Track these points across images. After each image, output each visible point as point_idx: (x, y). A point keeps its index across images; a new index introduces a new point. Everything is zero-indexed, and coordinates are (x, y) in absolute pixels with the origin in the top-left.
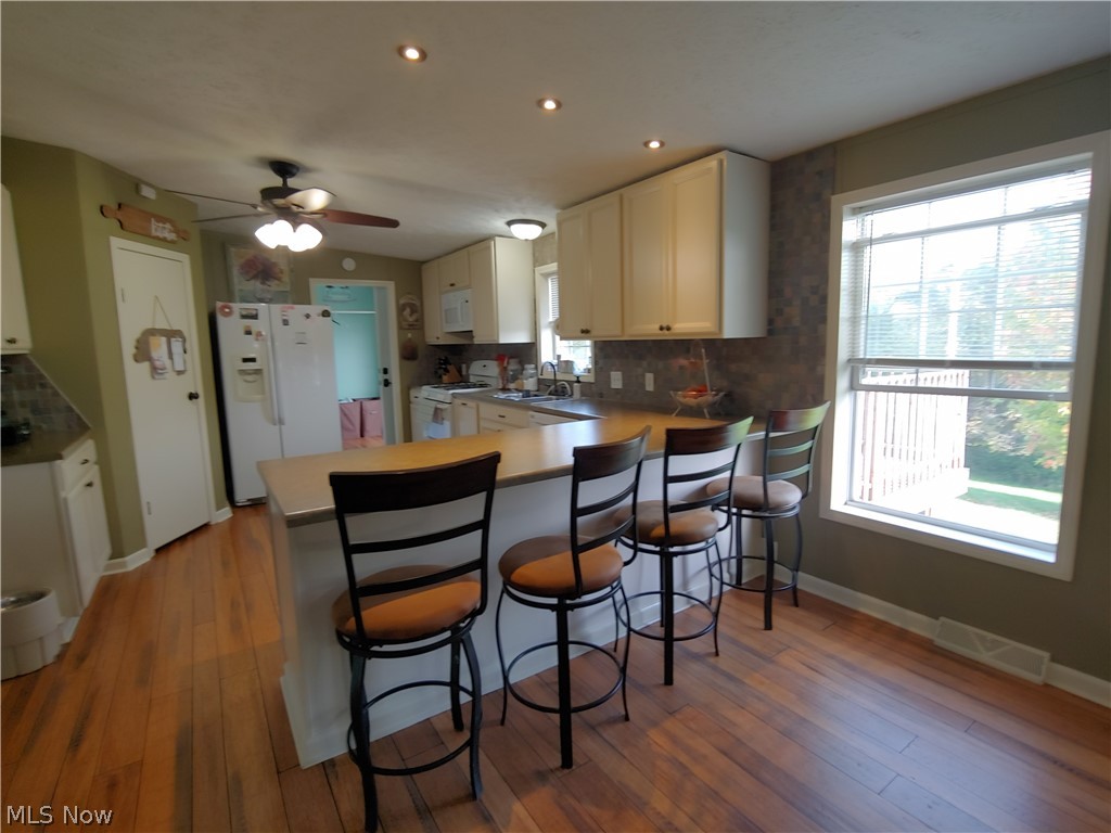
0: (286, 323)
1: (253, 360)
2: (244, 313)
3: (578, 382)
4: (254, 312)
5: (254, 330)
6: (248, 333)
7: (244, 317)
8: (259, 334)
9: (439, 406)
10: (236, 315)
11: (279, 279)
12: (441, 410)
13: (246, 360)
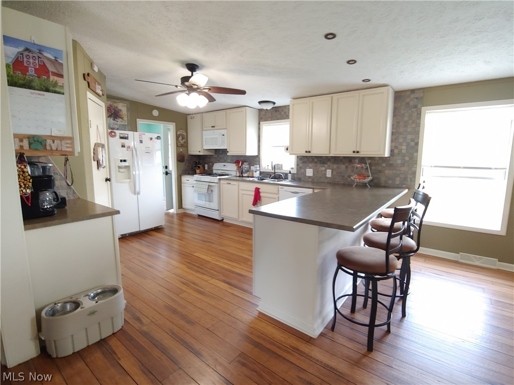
0: (141, 142)
1: (125, 161)
2: (121, 136)
3: (290, 173)
4: (126, 136)
5: (126, 145)
6: (123, 146)
7: (121, 138)
8: (129, 147)
9: (211, 184)
10: (118, 136)
11: (122, 118)
12: (211, 186)
13: (121, 161)
